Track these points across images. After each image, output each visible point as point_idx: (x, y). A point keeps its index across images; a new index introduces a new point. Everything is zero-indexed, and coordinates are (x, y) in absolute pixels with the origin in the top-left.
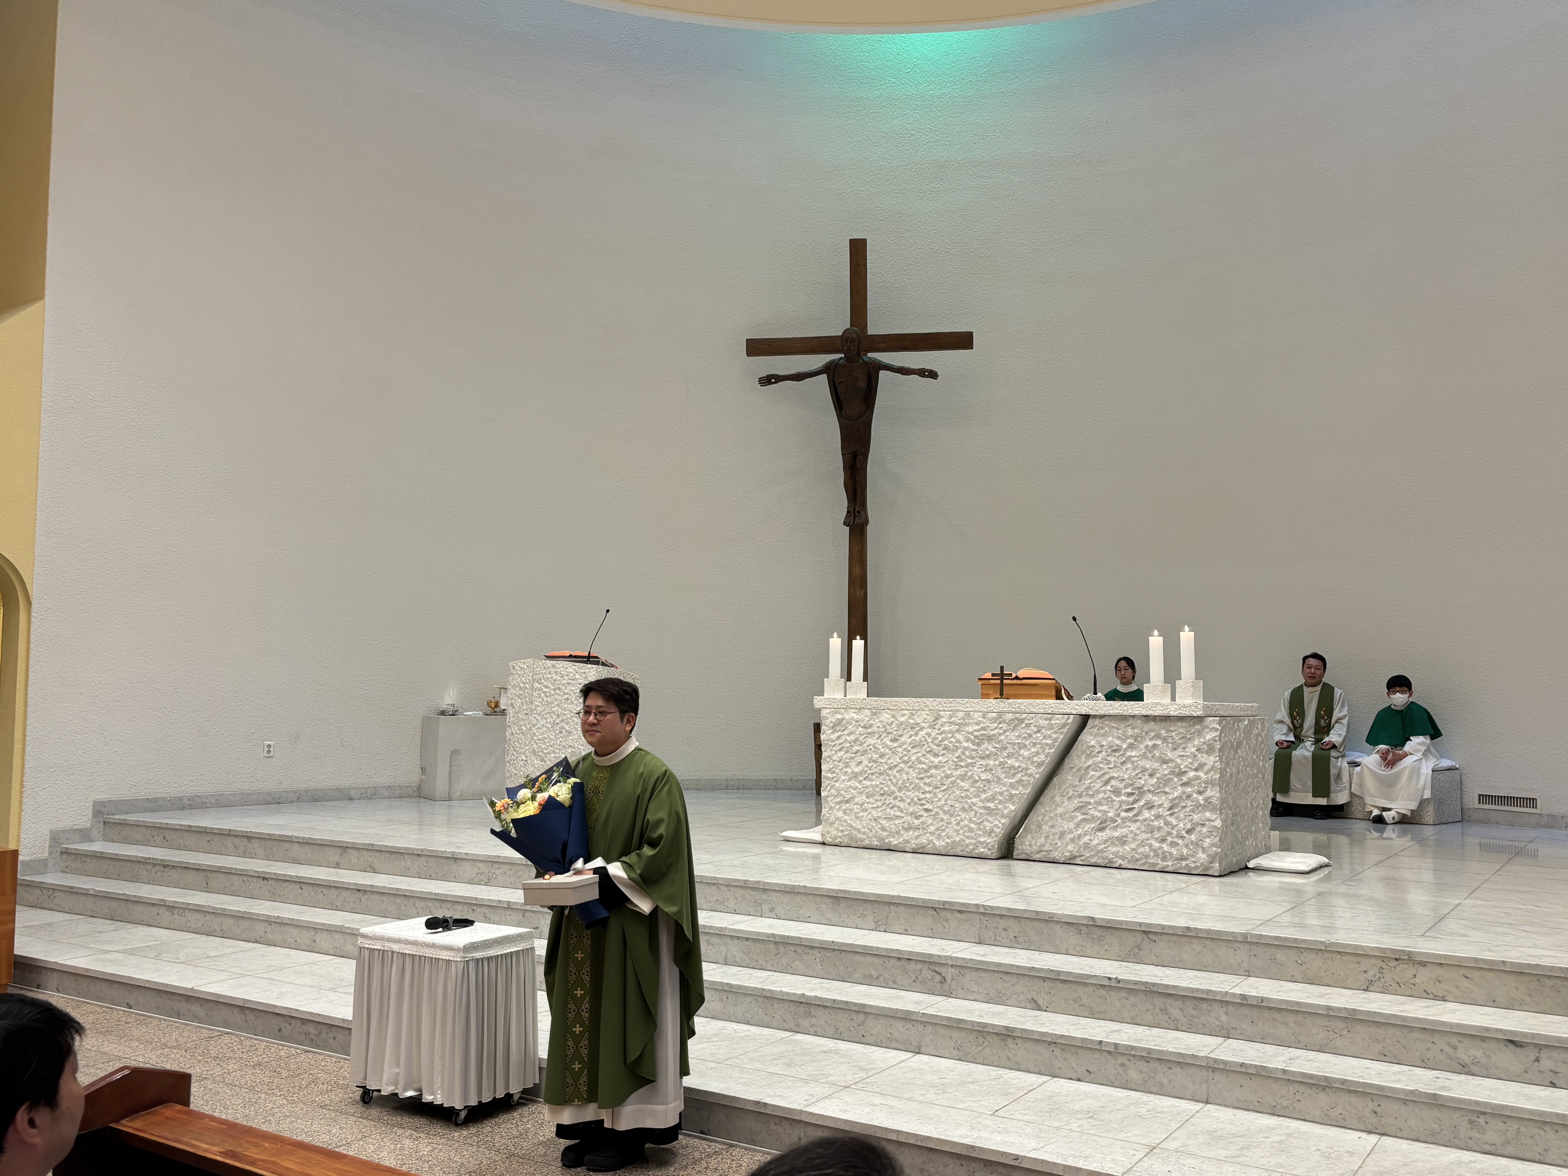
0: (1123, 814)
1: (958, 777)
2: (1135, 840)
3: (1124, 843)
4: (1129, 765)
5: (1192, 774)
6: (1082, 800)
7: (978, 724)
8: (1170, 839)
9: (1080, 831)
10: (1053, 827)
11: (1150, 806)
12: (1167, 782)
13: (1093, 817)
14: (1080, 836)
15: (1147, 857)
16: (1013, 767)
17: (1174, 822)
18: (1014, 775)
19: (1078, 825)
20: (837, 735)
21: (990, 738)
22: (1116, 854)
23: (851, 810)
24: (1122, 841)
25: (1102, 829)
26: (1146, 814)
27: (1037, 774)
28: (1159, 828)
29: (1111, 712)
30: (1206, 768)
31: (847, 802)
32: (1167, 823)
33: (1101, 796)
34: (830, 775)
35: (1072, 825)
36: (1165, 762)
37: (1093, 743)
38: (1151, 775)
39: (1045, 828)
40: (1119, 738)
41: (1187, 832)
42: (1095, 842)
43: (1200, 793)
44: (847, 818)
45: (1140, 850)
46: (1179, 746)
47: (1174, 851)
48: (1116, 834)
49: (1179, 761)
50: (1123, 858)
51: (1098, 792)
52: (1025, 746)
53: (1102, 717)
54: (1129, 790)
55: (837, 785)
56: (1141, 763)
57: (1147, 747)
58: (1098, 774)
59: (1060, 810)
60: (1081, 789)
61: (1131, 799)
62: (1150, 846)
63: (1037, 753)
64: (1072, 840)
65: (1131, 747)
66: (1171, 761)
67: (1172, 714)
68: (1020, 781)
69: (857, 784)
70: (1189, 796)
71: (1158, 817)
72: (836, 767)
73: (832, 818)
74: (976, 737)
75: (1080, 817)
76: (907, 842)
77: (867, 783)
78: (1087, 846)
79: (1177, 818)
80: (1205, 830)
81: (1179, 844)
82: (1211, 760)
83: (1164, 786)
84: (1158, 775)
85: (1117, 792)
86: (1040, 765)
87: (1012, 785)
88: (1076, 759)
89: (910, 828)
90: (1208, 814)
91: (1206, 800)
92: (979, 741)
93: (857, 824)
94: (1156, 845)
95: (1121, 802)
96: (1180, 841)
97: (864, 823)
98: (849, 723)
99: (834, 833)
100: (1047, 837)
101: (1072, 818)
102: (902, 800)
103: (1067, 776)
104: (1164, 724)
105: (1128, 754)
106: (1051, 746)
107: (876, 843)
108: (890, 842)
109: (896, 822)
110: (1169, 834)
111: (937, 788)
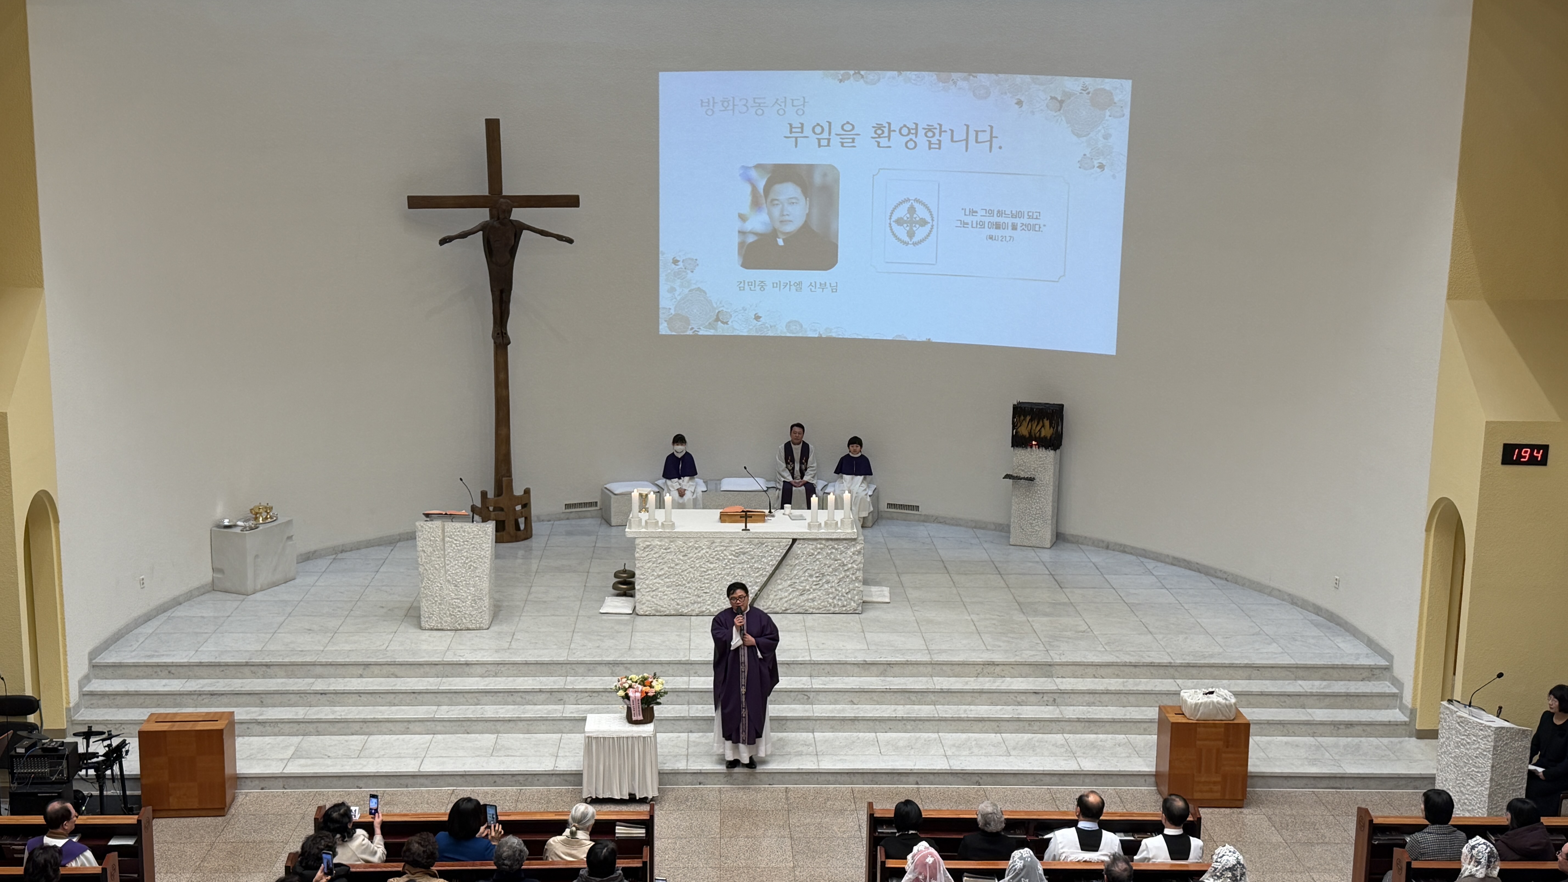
0: (814, 587)
1: (725, 575)
2: (819, 599)
3: (814, 601)
4: (818, 563)
5: (850, 566)
6: (793, 581)
7: (738, 546)
8: (837, 598)
9: (791, 597)
10: (776, 595)
11: (828, 582)
12: (835, 570)
13: (798, 589)
14: (791, 599)
15: (826, 607)
16: (758, 568)
17: (840, 589)
18: (758, 572)
19: (790, 594)
20: (646, 554)
21: (744, 554)
22: (810, 607)
23: (657, 595)
24: (813, 600)
25: (801, 595)
26: (826, 586)
27: (770, 569)
28: (832, 593)
29: (810, 537)
30: (857, 563)
31: (653, 591)
32: (836, 590)
33: (803, 578)
34: (642, 577)
35: (786, 594)
36: (836, 560)
37: (799, 552)
38: (829, 567)
39: (772, 597)
40: (813, 549)
41: (847, 593)
42: (799, 601)
43: (853, 574)
44: (653, 600)
45: (822, 604)
46: (844, 552)
47: (840, 603)
48: (811, 597)
49: (843, 559)
50: (813, 608)
51: (801, 577)
52: (765, 557)
53: (803, 539)
54: (817, 575)
55: (647, 582)
56: (824, 562)
57: (827, 553)
58: (801, 568)
59: (780, 587)
60: (792, 576)
61: (818, 579)
62: (828, 602)
63: (772, 560)
64: (786, 602)
65: (819, 553)
66: (840, 560)
67: (842, 537)
68: (762, 574)
69: (660, 581)
70: (848, 577)
71: (832, 587)
72: (646, 572)
73: (644, 601)
74: (737, 553)
75: (791, 590)
76: (693, 610)
77: (668, 580)
78: (794, 604)
79: (841, 587)
80: (855, 592)
81: (841, 600)
82: (859, 558)
83: (836, 571)
84: (833, 567)
85: (811, 576)
86: (773, 565)
87: (757, 577)
88: (790, 561)
89: (695, 603)
90: (857, 585)
91: (856, 578)
92: (737, 555)
93: (661, 603)
94: (831, 601)
95: (814, 581)
96: (843, 598)
97: (666, 603)
98: (655, 547)
99: (646, 609)
100: (772, 601)
101: (787, 591)
102: (690, 588)
103: (785, 569)
104: (836, 542)
105: (818, 557)
106: (780, 556)
107: (673, 612)
108: (682, 612)
109: (687, 600)
110: (838, 595)
111: (712, 580)
